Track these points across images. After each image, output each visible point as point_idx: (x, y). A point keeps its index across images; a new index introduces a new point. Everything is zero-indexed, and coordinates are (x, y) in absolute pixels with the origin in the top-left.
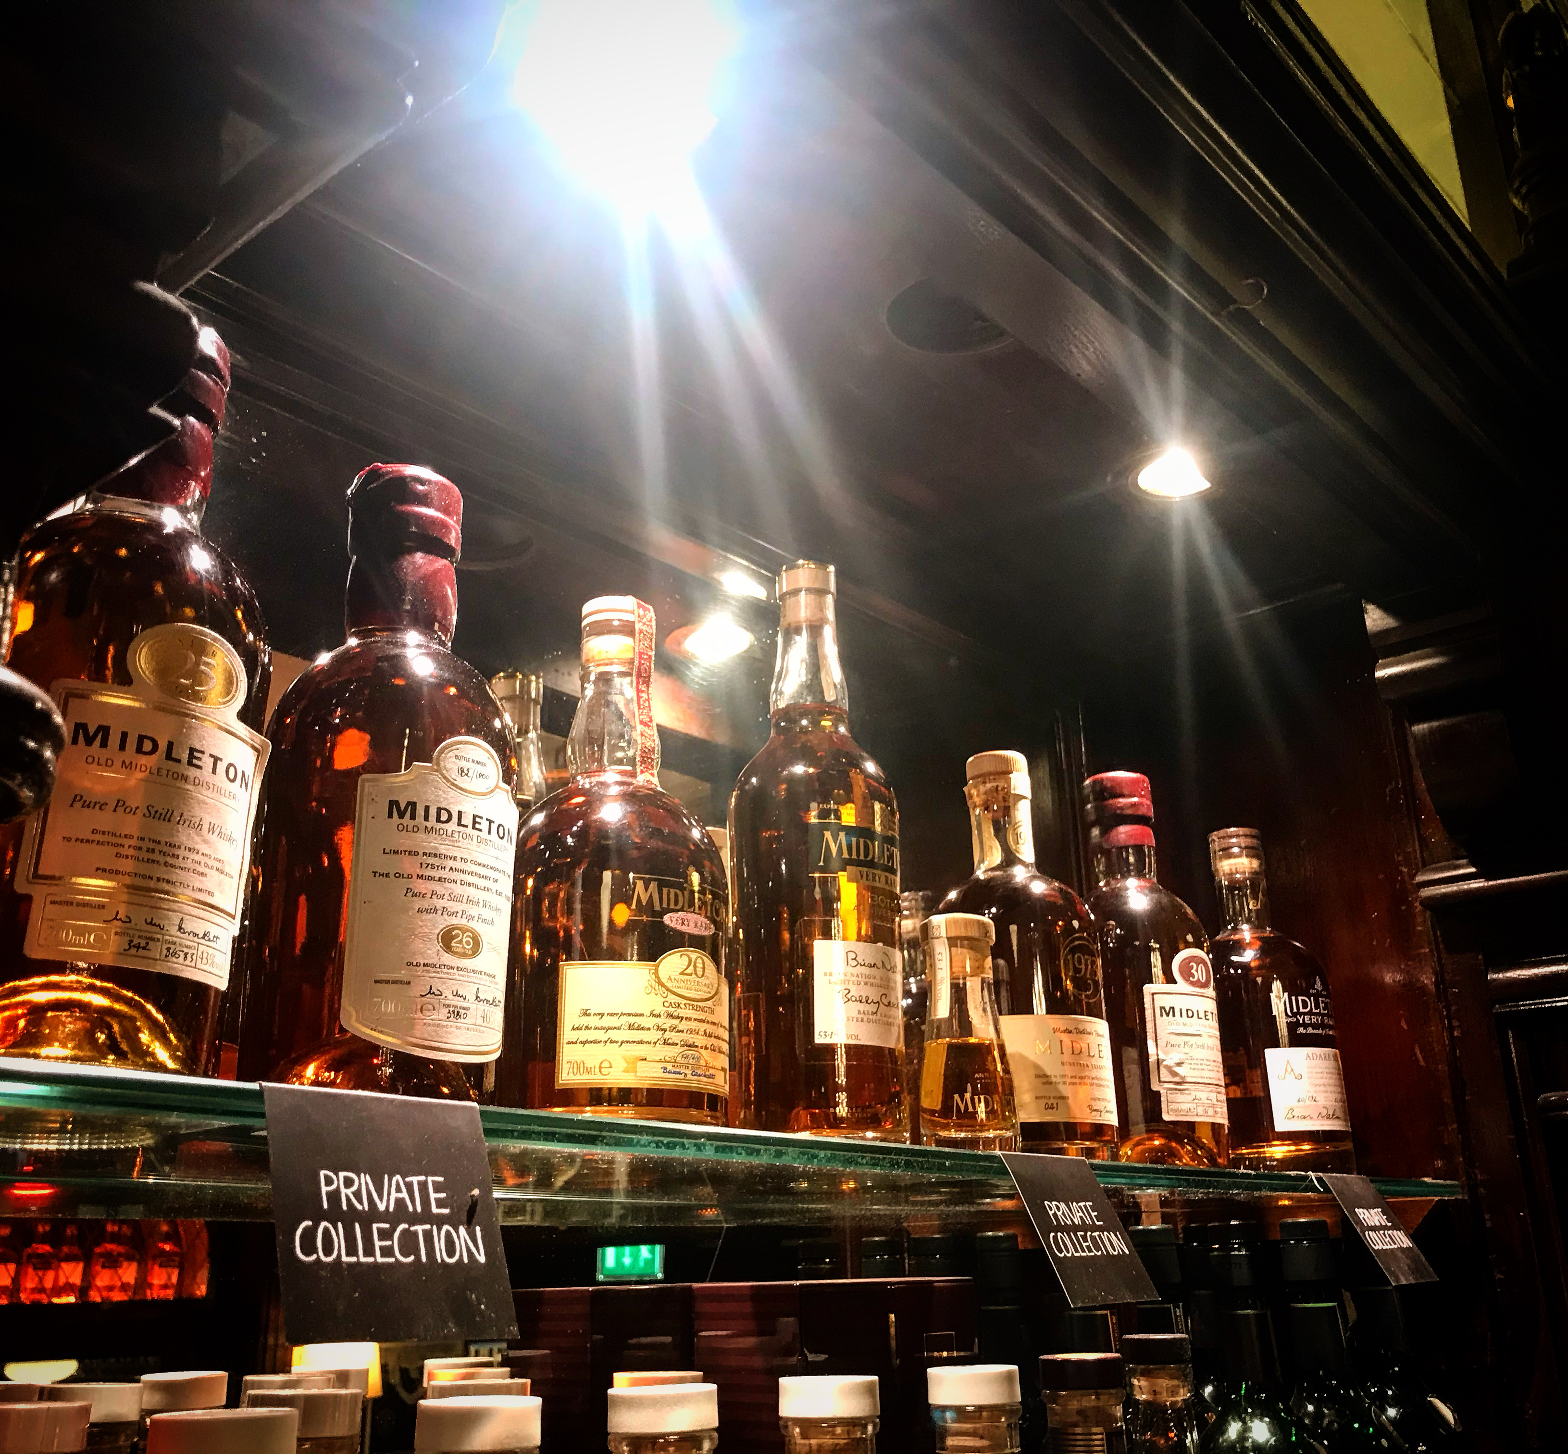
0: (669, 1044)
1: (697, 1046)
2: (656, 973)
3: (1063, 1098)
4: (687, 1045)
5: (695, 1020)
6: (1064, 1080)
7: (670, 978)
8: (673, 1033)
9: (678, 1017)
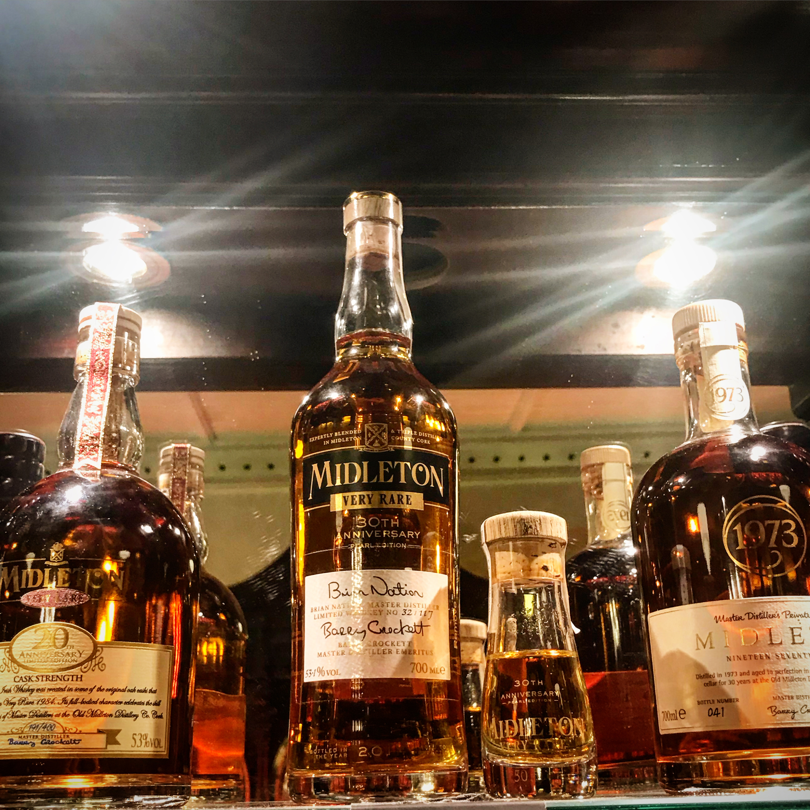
0: (18, 717)
1: (50, 715)
2: (10, 651)
3: (730, 701)
4: (37, 716)
5: (50, 690)
6: (731, 678)
7: (22, 654)
8: (22, 706)
9: (28, 690)
